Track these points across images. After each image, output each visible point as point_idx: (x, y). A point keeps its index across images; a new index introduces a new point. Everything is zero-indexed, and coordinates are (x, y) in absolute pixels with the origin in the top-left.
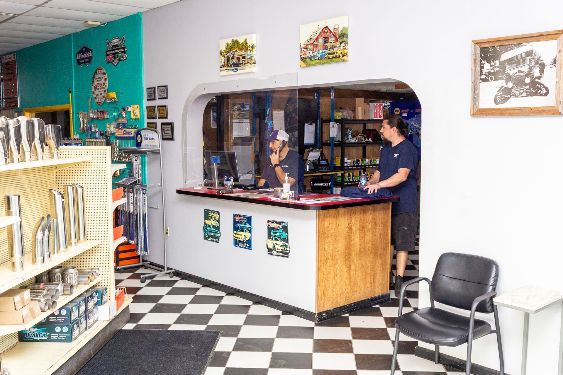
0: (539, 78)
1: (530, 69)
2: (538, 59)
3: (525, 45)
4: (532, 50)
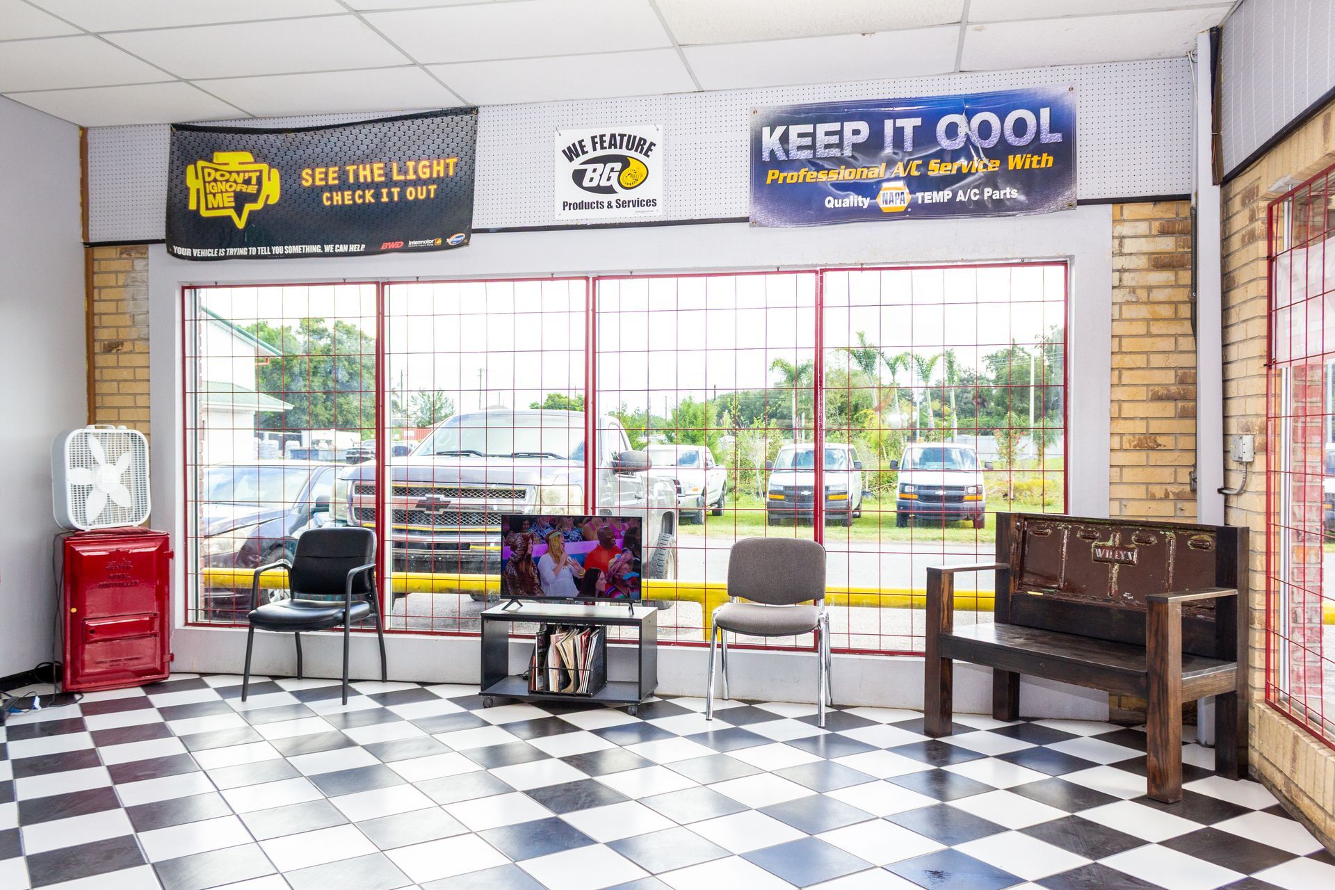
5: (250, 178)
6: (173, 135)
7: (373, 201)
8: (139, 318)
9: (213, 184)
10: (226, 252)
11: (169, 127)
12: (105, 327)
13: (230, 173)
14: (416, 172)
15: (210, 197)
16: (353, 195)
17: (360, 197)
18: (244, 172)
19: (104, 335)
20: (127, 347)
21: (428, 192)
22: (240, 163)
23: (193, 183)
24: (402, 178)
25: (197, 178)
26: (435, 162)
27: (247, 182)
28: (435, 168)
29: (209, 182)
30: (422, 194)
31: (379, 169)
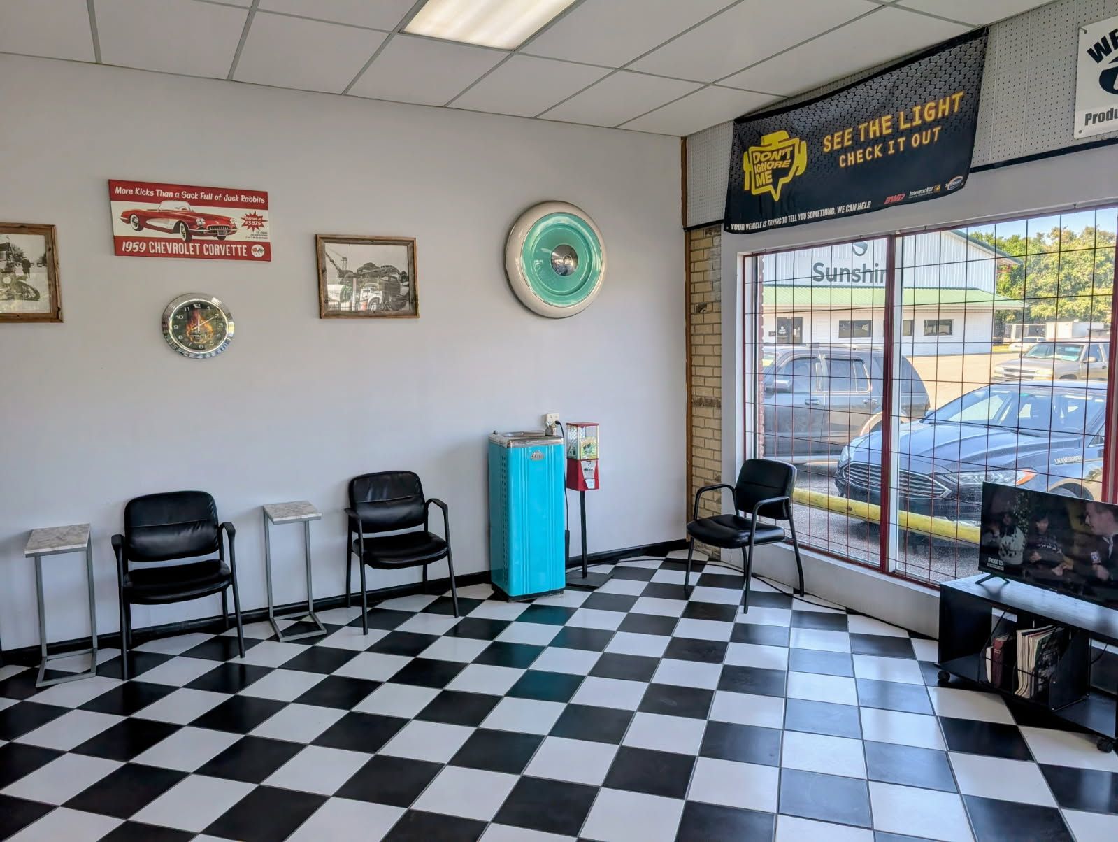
0: (24, 278)
1: (10, 266)
2: (20, 255)
5: (786, 154)
6: (735, 129)
7: (880, 155)
8: (716, 284)
9: (759, 165)
10: (767, 223)
11: (732, 123)
12: (697, 293)
13: (772, 152)
14: (921, 116)
15: (757, 176)
16: (864, 153)
17: (871, 153)
18: (782, 149)
19: (697, 299)
20: (709, 307)
21: (933, 134)
22: (780, 142)
23: (747, 167)
24: (908, 125)
25: (749, 162)
26: (941, 101)
27: (783, 158)
28: (941, 107)
29: (756, 164)
30: (926, 139)
31: (887, 121)
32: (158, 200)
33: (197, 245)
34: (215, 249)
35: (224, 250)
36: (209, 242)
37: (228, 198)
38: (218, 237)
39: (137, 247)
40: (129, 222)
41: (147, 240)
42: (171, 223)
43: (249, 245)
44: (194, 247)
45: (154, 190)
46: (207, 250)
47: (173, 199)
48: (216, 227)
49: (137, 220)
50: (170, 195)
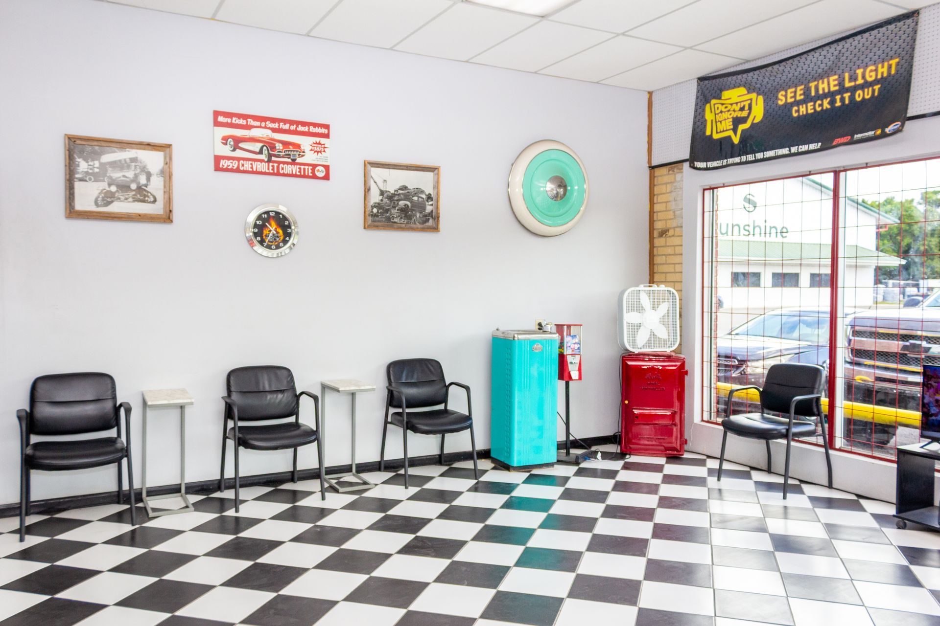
0: (146, 186)
1: (136, 176)
2: (145, 167)
3: (129, 151)
4: (137, 158)
5: (744, 106)
6: (699, 85)
7: (829, 107)
8: (678, 213)
9: (720, 114)
10: (727, 162)
11: (696, 80)
12: (660, 220)
13: (732, 104)
14: (864, 77)
15: (719, 124)
16: (814, 105)
17: (820, 105)
18: (741, 102)
19: (659, 225)
20: (671, 232)
21: (873, 91)
22: (739, 96)
23: (709, 116)
24: (852, 84)
25: (711, 112)
26: (880, 66)
27: (742, 109)
28: (880, 70)
29: (718, 114)
30: (868, 94)
31: (834, 80)
32: (248, 127)
33: (276, 165)
34: (288, 169)
35: (295, 169)
36: (284, 163)
37: (301, 128)
38: (292, 159)
39: (231, 164)
40: (226, 144)
41: (238, 159)
42: (257, 147)
43: (314, 166)
44: (273, 166)
45: (247, 120)
46: (283, 169)
47: (260, 127)
48: (290, 151)
49: (232, 143)
50: (257, 124)
